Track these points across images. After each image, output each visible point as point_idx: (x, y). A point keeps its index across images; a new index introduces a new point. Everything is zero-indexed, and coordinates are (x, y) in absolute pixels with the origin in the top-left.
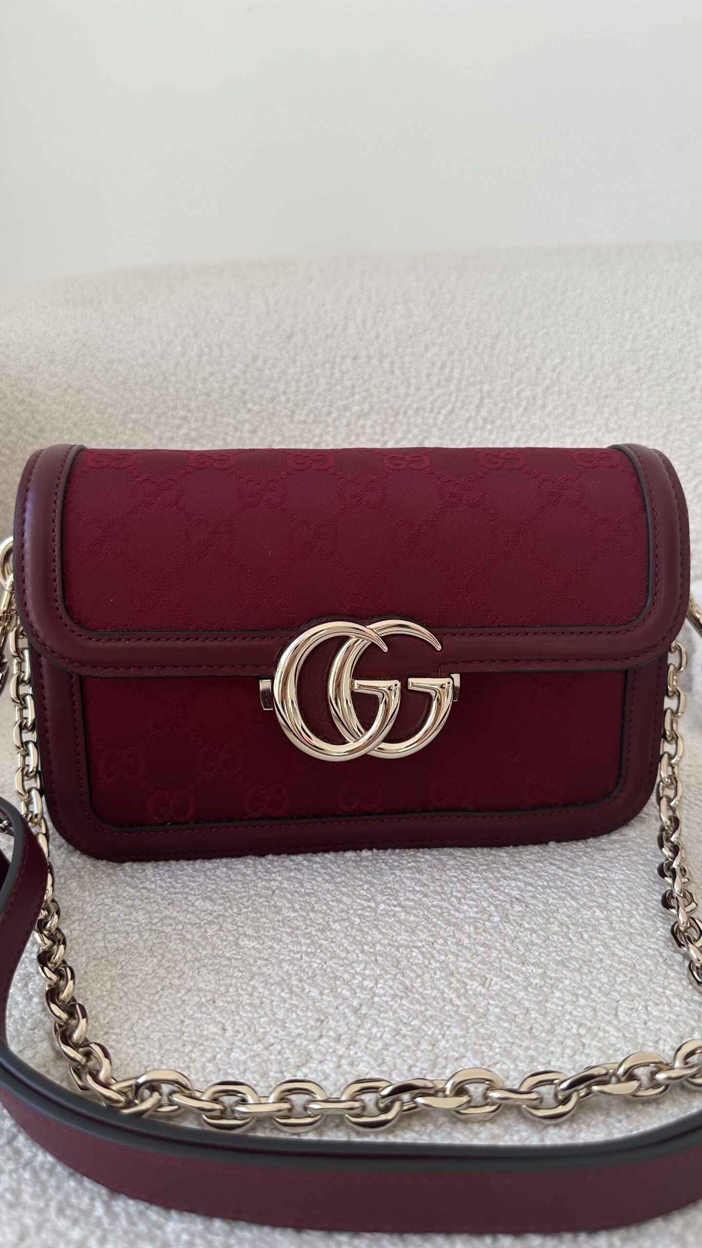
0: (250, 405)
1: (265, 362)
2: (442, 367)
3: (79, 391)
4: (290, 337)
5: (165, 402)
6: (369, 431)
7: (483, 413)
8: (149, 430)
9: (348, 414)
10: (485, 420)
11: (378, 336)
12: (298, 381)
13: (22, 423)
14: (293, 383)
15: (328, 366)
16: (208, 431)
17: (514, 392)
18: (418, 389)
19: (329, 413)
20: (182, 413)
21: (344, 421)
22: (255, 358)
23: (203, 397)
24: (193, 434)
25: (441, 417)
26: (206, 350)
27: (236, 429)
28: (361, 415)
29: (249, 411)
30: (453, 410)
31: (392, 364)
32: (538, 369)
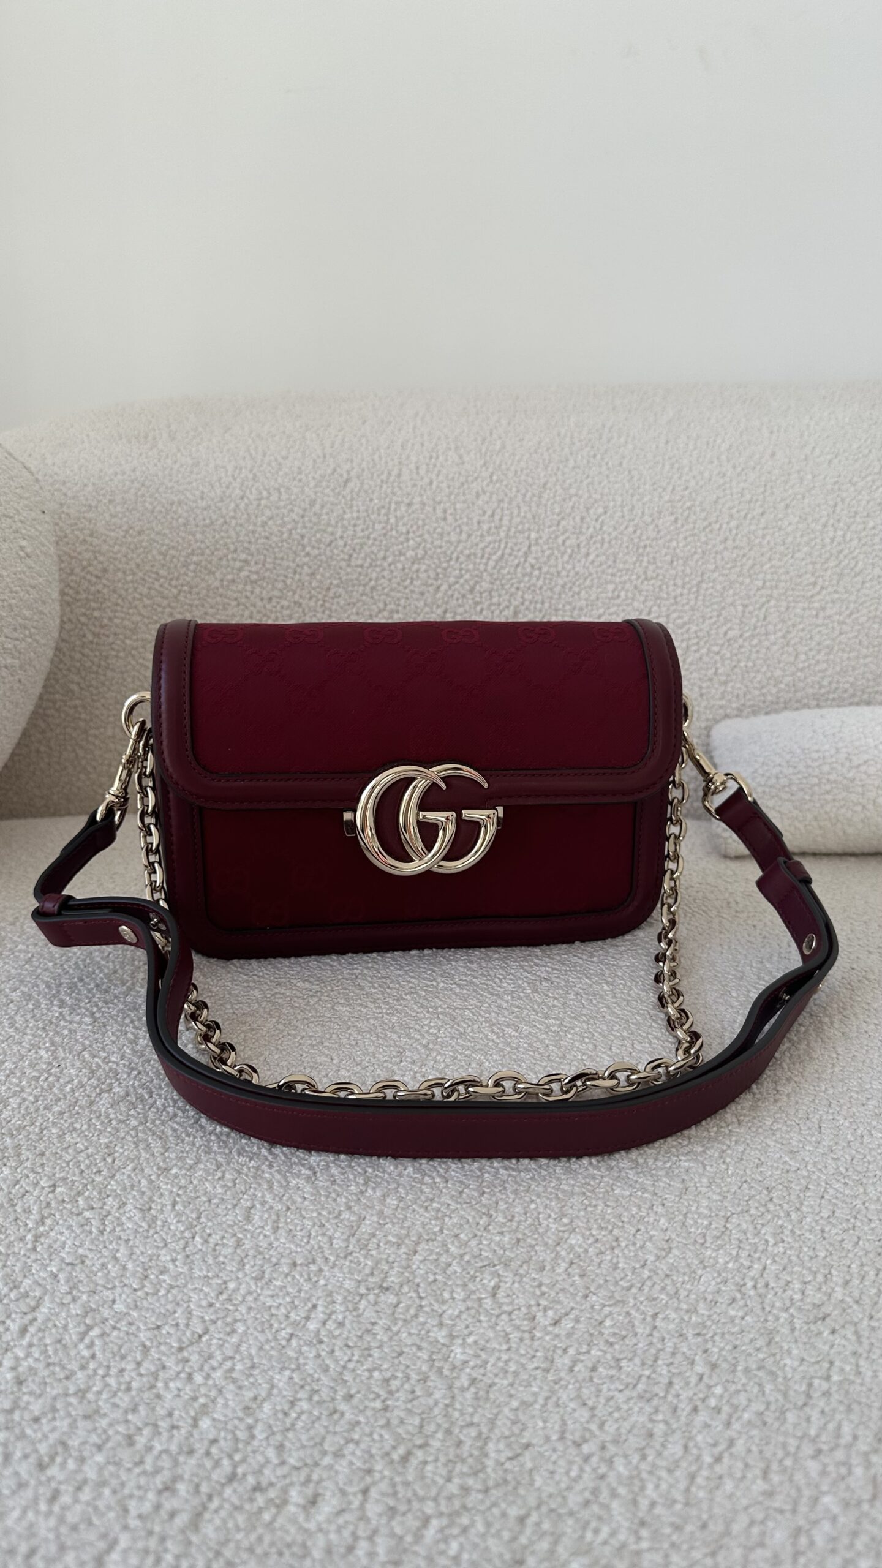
0: (308, 549)
1: (322, 507)
2: (493, 515)
3: (139, 533)
4: (347, 481)
5: (226, 544)
6: (423, 575)
7: (531, 560)
8: (211, 573)
9: (402, 558)
10: (532, 566)
11: (431, 483)
12: (355, 525)
13: (85, 563)
14: (350, 528)
15: (383, 511)
16: (267, 574)
17: (560, 540)
18: (469, 536)
19: (385, 558)
20: (243, 556)
21: (399, 566)
22: (313, 503)
23: (262, 541)
24: (254, 577)
25: (492, 563)
26: (265, 493)
27: (295, 572)
28: (416, 560)
29: (308, 554)
30: (503, 555)
31: (445, 511)
32: (582, 519)
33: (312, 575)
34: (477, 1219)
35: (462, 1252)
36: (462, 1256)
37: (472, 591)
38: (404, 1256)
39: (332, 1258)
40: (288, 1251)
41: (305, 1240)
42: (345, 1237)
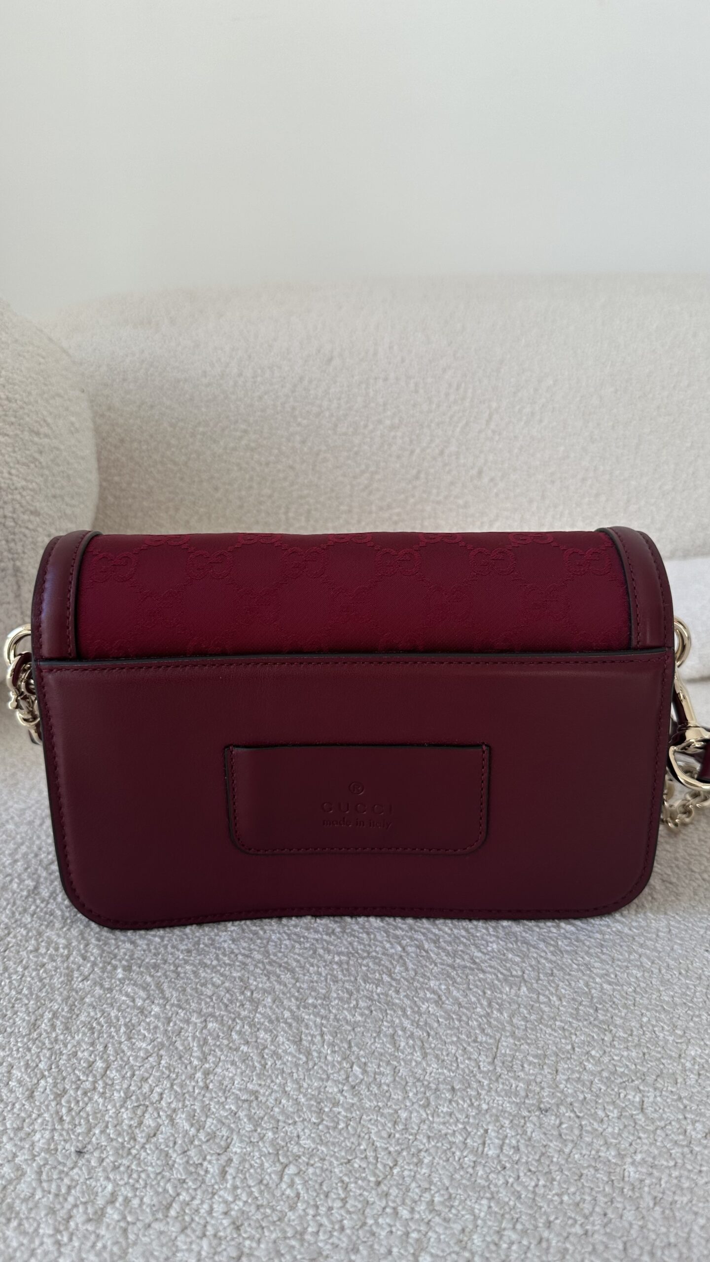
0: (299, 420)
1: (310, 382)
2: (458, 389)
3: (152, 407)
4: (330, 360)
5: (227, 417)
6: (399, 441)
7: (493, 426)
8: (215, 441)
9: (381, 427)
10: (494, 432)
11: (403, 361)
12: (339, 399)
13: (104, 434)
14: (335, 401)
15: (363, 386)
16: (265, 442)
17: (518, 407)
18: (438, 406)
19: (366, 426)
20: (243, 426)
21: (378, 433)
22: (301, 379)
23: (259, 413)
24: (253, 445)
25: (458, 430)
26: (259, 371)
27: (289, 440)
28: (393, 427)
29: (299, 424)
30: (467, 424)
31: (416, 385)
32: (536, 390)
33: (303, 442)
34: (602, 1036)
35: (599, 1069)
36: (600, 1072)
37: (442, 453)
38: (549, 1076)
39: (486, 1082)
40: (443, 1077)
41: (455, 1065)
42: (490, 1060)
